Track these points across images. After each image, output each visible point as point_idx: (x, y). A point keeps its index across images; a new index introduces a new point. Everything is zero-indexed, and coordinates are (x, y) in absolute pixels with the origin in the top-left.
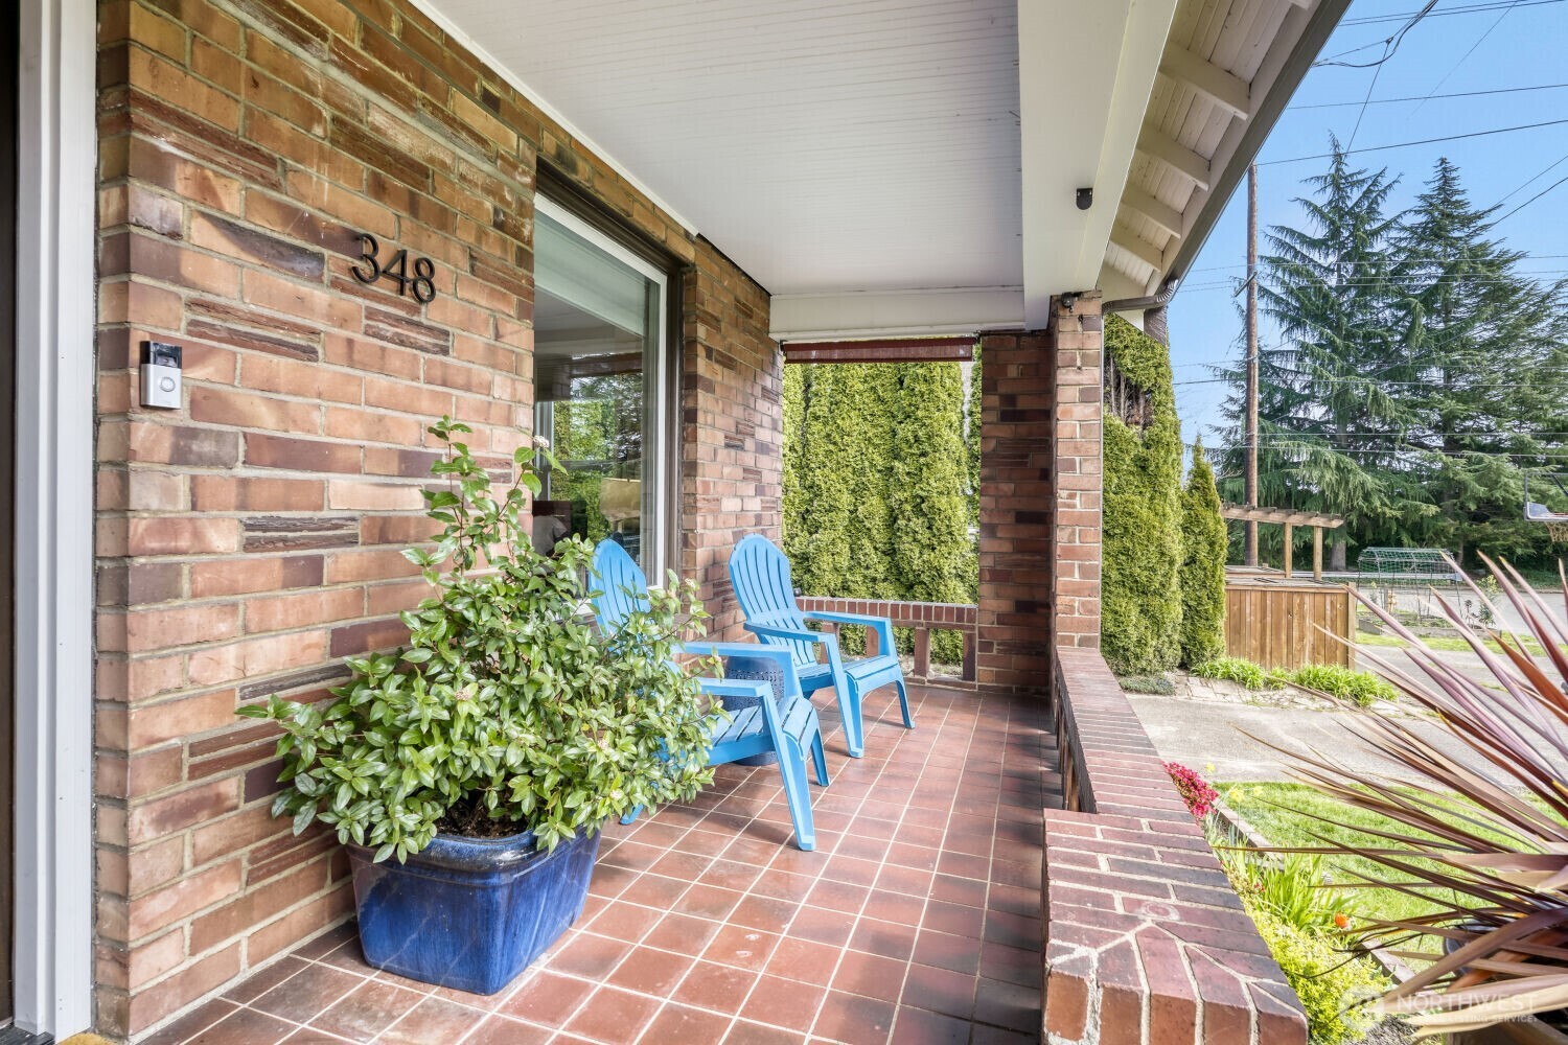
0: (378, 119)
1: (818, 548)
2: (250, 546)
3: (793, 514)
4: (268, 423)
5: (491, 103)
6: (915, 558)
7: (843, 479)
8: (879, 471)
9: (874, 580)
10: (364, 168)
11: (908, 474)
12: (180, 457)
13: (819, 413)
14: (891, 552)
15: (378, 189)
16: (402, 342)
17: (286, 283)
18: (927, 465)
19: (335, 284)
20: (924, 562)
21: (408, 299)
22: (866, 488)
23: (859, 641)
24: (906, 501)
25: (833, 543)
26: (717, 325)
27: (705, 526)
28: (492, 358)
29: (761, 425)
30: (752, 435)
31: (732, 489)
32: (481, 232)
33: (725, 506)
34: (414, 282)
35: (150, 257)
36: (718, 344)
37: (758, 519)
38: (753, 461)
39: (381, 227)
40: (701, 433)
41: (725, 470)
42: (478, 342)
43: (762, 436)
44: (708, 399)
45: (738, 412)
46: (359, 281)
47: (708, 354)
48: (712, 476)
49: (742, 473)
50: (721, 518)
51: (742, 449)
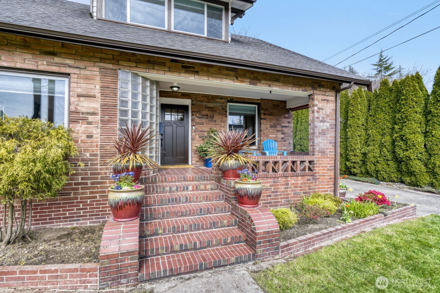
0: (209, 105)
1: (369, 151)
2: (199, 137)
3: (363, 142)
4: (200, 129)
5: (221, 98)
6: (401, 154)
7: (378, 132)
8: (390, 129)
9: (388, 160)
10: (208, 109)
11: (399, 129)
12: (195, 132)
13: (371, 114)
14: (394, 152)
15: (209, 110)
16: (211, 122)
17: (201, 120)
18: (405, 125)
19: (205, 119)
20: (404, 155)
21: (212, 118)
22: (386, 134)
23: (382, 177)
24: (398, 137)
25: (374, 150)
26: (267, 109)
27: (264, 139)
28: (221, 122)
29: (283, 123)
30: (280, 125)
31: (272, 133)
32: (220, 111)
33: (270, 136)
34: (212, 117)
35: (193, 120)
36: (267, 112)
37: (282, 138)
38: (280, 129)
39: (209, 113)
40: (262, 126)
41: (270, 131)
42: (220, 120)
43: (284, 125)
44: (264, 121)
45: (274, 122)
46: (207, 118)
47: (265, 114)
48: (266, 132)
49: (276, 131)
50: (269, 138)
51: (276, 127)
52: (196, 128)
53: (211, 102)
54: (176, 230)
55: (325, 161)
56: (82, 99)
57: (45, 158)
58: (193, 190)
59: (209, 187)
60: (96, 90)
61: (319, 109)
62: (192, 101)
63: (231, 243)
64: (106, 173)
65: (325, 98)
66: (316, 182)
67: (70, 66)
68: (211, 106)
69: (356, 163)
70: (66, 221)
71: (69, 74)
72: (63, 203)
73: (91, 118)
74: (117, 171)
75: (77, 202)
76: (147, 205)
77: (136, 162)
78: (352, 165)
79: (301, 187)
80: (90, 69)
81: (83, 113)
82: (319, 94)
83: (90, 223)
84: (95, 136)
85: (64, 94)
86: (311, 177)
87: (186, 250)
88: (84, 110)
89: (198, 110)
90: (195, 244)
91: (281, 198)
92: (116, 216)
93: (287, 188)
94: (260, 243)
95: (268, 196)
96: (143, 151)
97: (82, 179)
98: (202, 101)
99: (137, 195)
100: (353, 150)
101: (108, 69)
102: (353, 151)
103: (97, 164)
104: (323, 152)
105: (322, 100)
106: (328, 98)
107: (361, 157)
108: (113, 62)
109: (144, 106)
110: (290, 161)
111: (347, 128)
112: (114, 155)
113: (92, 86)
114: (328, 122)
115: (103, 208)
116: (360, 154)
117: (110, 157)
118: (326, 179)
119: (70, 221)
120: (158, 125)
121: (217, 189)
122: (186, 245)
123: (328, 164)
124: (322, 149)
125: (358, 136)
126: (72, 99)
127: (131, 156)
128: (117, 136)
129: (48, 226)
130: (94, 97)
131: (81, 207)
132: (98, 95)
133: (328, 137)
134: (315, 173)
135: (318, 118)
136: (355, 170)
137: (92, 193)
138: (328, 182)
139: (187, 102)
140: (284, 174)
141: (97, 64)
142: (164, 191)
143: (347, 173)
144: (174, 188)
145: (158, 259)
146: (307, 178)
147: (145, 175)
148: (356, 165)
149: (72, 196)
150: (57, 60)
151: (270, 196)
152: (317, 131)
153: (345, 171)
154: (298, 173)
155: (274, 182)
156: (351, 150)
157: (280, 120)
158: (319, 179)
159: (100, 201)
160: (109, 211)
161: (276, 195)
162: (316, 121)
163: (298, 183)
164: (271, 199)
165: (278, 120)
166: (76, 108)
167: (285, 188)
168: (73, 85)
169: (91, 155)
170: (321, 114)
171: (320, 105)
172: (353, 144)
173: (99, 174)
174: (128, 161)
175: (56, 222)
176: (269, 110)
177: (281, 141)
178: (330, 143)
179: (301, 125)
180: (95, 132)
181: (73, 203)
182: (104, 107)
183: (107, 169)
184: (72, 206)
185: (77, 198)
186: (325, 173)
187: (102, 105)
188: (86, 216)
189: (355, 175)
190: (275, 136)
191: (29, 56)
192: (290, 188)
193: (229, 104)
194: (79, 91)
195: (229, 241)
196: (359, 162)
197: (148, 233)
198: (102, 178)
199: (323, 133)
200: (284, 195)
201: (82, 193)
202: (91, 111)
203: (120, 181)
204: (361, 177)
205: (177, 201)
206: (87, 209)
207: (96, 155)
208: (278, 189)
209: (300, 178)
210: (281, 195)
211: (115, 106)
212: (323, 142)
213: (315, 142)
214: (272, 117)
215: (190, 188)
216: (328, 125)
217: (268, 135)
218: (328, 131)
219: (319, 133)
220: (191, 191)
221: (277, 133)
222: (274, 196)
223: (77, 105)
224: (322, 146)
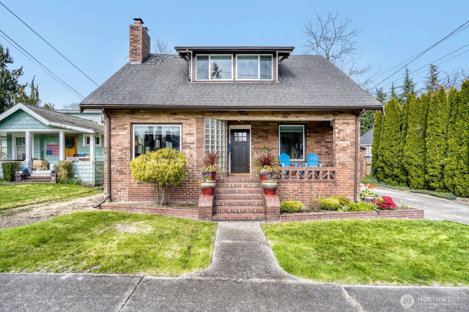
0: (264, 128)
4: (258, 147)
5: (273, 122)
10: (263, 132)
12: (254, 149)
16: (266, 141)
17: (258, 140)
19: (261, 139)
26: (312, 128)
27: (309, 153)
28: (273, 140)
29: (328, 139)
30: (324, 141)
31: (317, 148)
32: (272, 132)
33: (315, 150)
34: (266, 137)
35: (252, 140)
36: (312, 131)
37: (327, 152)
38: (324, 144)
39: (264, 134)
40: (308, 142)
41: (315, 146)
42: (272, 139)
43: (328, 140)
44: (310, 138)
45: (319, 138)
46: (263, 138)
47: (310, 133)
48: (311, 147)
49: (320, 146)
50: (314, 152)
51: (320, 143)
52: (255, 146)
53: (266, 126)
54: (231, 205)
55: (345, 171)
56: (188, 136)
57: (178, 167)
58: (244, 187)
59: (253, 186)
60: (194, 130)
61: (339, 130)
62: (252, 126)
63: (256, 213)
64: (199, 176)
65: (346, 121)
66: (337, 188)
67: (182, 119)
68: (266, 129)
69: (434, 176)
70: (181, 200)
71: (182, 123)
72: (180, 191)
73: (192, 146)
74: (204, 174)
75: (186, 191)
76: (218, 193)
77: (213, 170)
78: (430, 178)
79: (323, 191)
80: (191, 119)
81: (188, 143)
82: (340, 119)
83: (192, 202)
84: (194, 155)
85: (180, 133)
86: (332, 183)
87: (234, 213)
88: (189, 142)
89: (256, 132)
90: (238, 210)
91: (306, 198)
92: (204, 194)
93: (312, 191)
94: (269, 212)
95: (296, 195)
96: (218, 163)
97: (188, 178)
98: (259, 126)
99: (213, 185)
100: (431, 161)
101: (200, 118)
102: (431, 163)
103: (194, 171)
104: (343, 164)
105: (342, 124)
106: (348, 121)
107: (440, 170)
108: (202, 114)
109: (218, 137)
110: (314, 171)
111: (426, 137)
112: (202, 166)
113: (192, 129)
114: (348, 141)
115: (197, 194)
116: (439, 166)
117: (201, 167)
118: (347, 185)
119: (183, 200)
120: (227, 147)
121: (259, 187)
122: (234, 210)
123: (348, 174)
124: (343, 162)
125: (438, 145)
126: (184, 136)
127: (210, 166)
128: (204, 156)
129: (174, 201)
130: (193, 134)
131: (188, 193)
132: (195, 133)
133: (348, 153)
134: (336, 181)
135: (339, 138)
136: (433, 184)
137: (192, 186)
138: (349, 188)
139: (249, 127)
140: (308, 180)
141: (194, 116)
142: (228, 187)
143: (426, 187)
144: (233, 186)
145: (221, 215)
146: (328, 184)
147: (219, 178)
148: (434, 179)
149: (184, 187)
150: (177, 116)
151: (298, 195)
152: (338, 148)
153: (424, 186)
154: (321, 180)
155: (301, 186)
156: (429, 161)
157: (324, 136)
158: (340, 185)
159: (196, 191)
160: (201, 193)
161: (302, 195)
162: (337, 141)
163: (321, 188)
164: (298, 198)
165: (322, 136)
166: (185, 141)
167: (310, 191)
168: (184, 129)
169: (192, 166)
170: (342, 135)
171: (341, 128)
172: (430, 155)
173: (195, 176)
174: (209, 169)
175: (177, 200)
176: (314, 128)
177: (325, 155)
178: (350, 157)
179: (383, 133)
180: (194, 153)
181: (184, 191)
182: (198, 140)
183: (200, 173)
184: (184, 193)
185: (186, 189)
186: (346, 181)
187: (197, 138)
188: (190, 198)
189: (434, 189)
190: (320, 150)
191: (166, 117)
192: (314, 191)
193: (280, 126)
194: (187, 132)
195: (255, 211)
196: (438, 175)
197: (217, 204)
198: (197, 178)
199: (344, 149)
200: (309, 195)
201: (188, 186)
202: (192, 142)
203: (206, 178)
204: (439, 192)
205: (234, 192)
206: (190, 194)
207: (194, 166)
208: (304, 190)
209: (322, 184)
210: (306, 195)
211: (203, 138)
212: (344, 157)
213: (336, 157)
214: (317, 134)
215: (242, 186)
216: (349, 143)
217: (313, 150)
218: (348, 147)
219: (340, 150)
220: (243, 188)
221: (322, 148)
222: (300, 195)
223: (186, 139)
224: (342, 160)
